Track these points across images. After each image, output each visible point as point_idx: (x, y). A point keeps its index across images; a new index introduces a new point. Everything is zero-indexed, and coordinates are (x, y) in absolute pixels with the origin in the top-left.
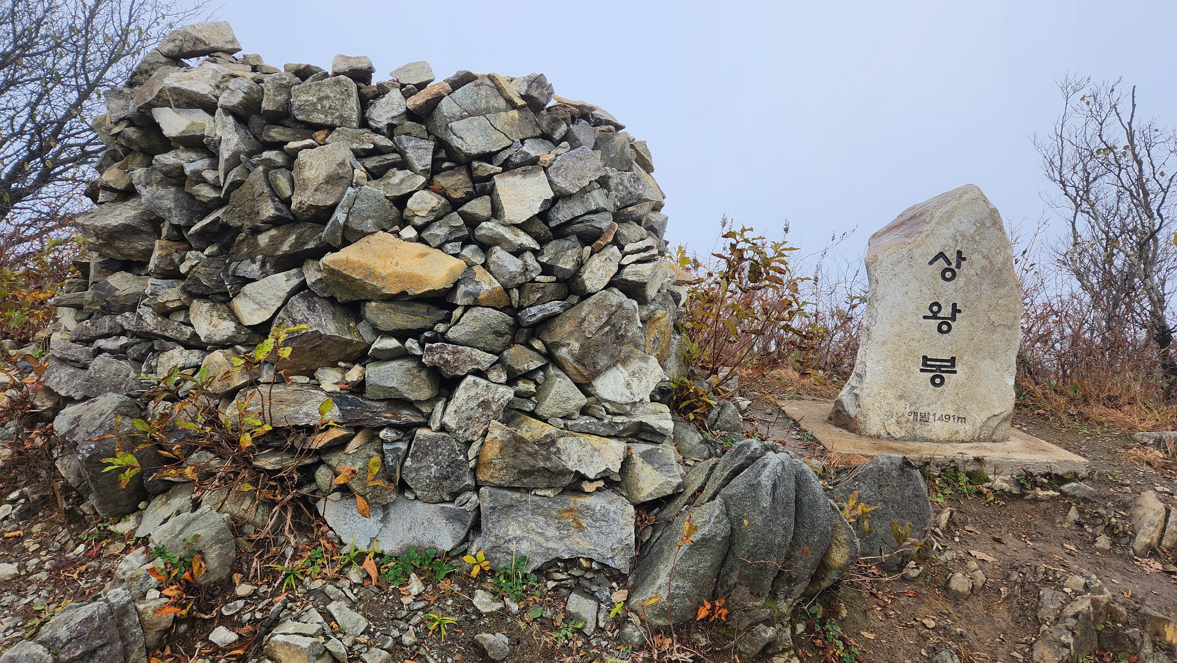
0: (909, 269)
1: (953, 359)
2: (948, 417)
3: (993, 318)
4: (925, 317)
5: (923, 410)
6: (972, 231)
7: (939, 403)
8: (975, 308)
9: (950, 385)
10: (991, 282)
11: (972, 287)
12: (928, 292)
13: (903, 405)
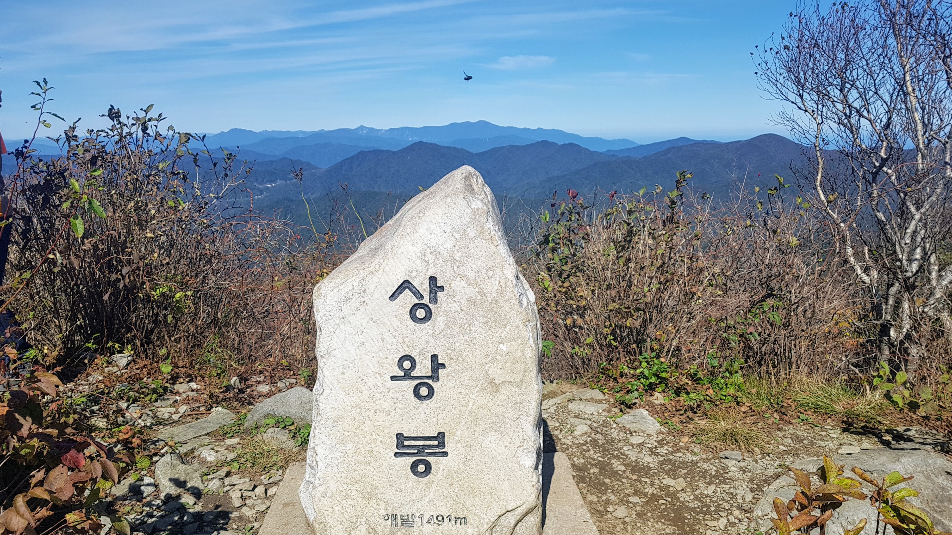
0: (362, 308)
1: (441, 436)
2: (440, 519)
3: (493, 372)
4: (393, 378)
5: (405, 511)
6: (449, 245)
7: (427, 499)
8: (464, 360)
9: (440, 473)
10: (485, 320)
11: (458, 330)
12: (395, 341)
13: (375, 506)
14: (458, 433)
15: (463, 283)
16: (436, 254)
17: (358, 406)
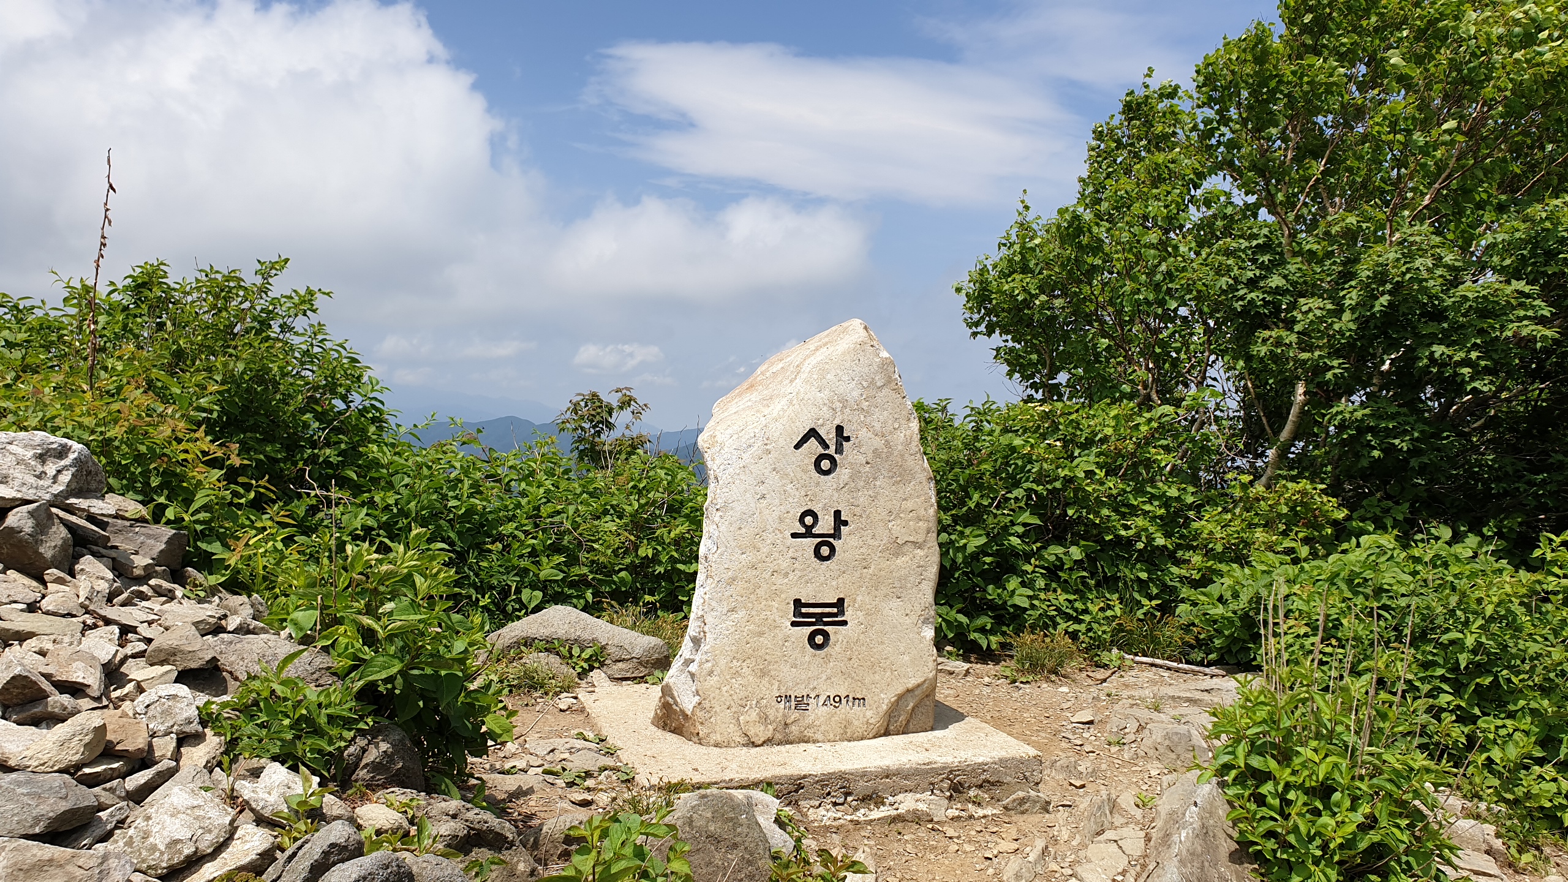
0: (765, 457)
1: (841, 601)
2: (837, 700)
3: (896, 531)
4: (794, 535)
5: (801, 691)
6: (856, 394)
7: (824, 677)
8: (868, 517)
9: (838, 645)
10: (891, 474)
11: (862, 483)
12: (797, 493)
13: (767, 685)
14: (859, 598)
15: (870, 435)
16: (844, 402)
17: (754, 567)
